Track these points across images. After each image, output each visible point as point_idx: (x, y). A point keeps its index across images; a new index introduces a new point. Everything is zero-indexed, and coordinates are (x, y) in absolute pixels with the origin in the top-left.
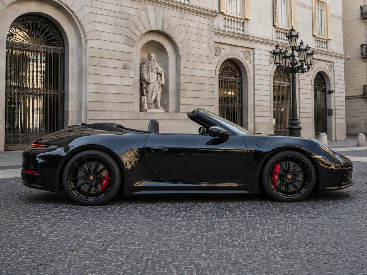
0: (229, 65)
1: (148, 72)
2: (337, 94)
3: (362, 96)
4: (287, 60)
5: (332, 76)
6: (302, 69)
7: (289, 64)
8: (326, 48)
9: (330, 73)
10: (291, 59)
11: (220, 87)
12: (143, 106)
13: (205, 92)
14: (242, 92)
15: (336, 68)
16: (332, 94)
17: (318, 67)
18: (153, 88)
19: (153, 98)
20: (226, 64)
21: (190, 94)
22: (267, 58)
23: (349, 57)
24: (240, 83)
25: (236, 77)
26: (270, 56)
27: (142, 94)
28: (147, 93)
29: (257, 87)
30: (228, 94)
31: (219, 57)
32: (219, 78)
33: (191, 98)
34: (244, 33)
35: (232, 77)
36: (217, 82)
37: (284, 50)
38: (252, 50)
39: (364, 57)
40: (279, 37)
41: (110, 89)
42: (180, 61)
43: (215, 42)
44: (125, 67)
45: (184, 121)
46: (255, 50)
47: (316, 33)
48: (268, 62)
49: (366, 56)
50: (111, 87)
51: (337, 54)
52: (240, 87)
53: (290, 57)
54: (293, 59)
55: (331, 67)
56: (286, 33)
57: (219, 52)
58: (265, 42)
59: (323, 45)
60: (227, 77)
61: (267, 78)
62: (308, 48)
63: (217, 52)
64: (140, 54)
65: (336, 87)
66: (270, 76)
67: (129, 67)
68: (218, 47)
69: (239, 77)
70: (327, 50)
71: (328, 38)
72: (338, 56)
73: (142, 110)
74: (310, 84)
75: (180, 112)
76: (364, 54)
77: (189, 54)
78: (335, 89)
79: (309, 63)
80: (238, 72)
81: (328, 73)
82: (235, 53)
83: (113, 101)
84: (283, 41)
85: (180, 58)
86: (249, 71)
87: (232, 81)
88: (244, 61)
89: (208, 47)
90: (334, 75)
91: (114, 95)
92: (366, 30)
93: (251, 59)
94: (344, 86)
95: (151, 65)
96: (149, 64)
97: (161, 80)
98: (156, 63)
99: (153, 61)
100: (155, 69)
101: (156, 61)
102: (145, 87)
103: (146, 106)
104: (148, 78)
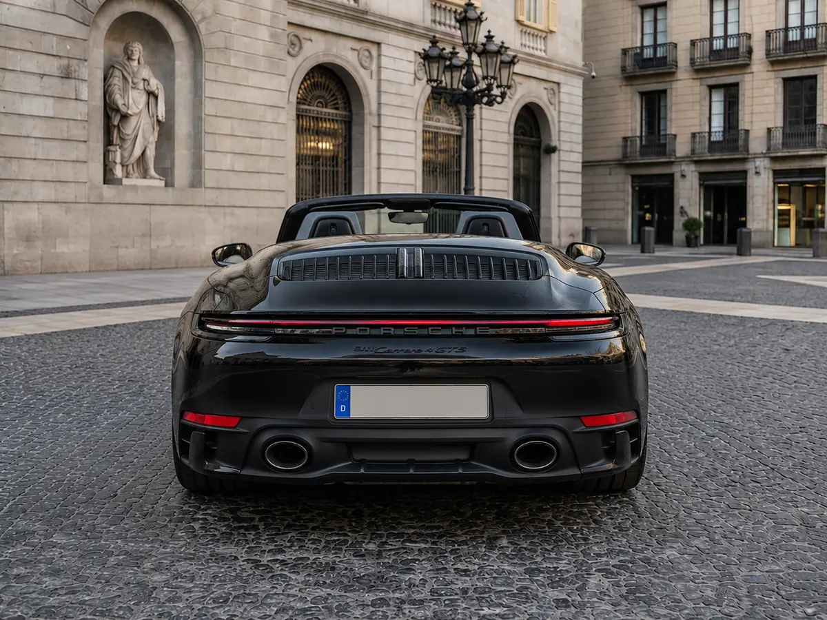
0: (319, 79)
1: (125, 89)
2: (564, 156)
3: (619, 160)
4: (456, 74)
5: (555, 114)
6: (489, 96)
7: (460, 85)
8: (545, 51)
9: (552, 108)
10: (464, 72)
11: (299, 130)
12: (111, 170)
13: (263, 141)
14: (350, 144)
15: (564, 97)
16: (553, 155)
17: (524, 92)
18: (137, 129)
19: (137, 152)
20: (313, 76)
21: (227, 144)
22: (411, 68)
23: (594, 74)
24: (345, 122)
25: (337, 109)
26: (417, 63)
27: (108, 142)
28: (122, 140)
29: (385, 134)
30: (318, 147)
31: (300, 59)
32: (298, 110)
33: (229, 155)
34: (356, 5)
35: (326, 107)
36: (293, 120)
37: (448, 50)
38: (376, 46)
39: (629, 78)
40: (438, 19)
41: (28, 127)
42: (202, 65)
43: (289, 23)
44: (67, 75)
45: (212, 209)
46: (383, 46)
47: (523, 15)
48: (413, 76)
49: (631, 74)
50: (30, 122)
51: (568, 65)
52: (347, 133)
53: (461, 67)
54: (470, 72)
55: (554, 93)
56: (455, 12)
57: (297, 49)
58: (407, 29)
59: (537, 43)
60: (315, 108)
61: (410, 114)
62: (502, 49)
63: (293, 46)
64: (105, 42)
65: (562, 139)
66: (416, 108)
67: (76, 74)
68: (296, 36)
69: (345, 109)
70: (546, 54)
71: (548, 27)
72: (569, 71)
73: (108, 180)
74: (507, 131)
75: (203, 188)
76: (629, 69)
77: (226, 48)
78: (560, 144)
79: (506, 84)
80: (343, 98)
81: (547, 107)
82: (334, 51)
83: (37, 158)
84: (448, 30)
85: (202, 59)
86: (368, 95)
87: (327, 117)
88: (356, 70)
89: (272, 36)
90: (559, 112)
91: (40, 141)
92: (636, 17)
93: (374, 67)
94: (580, 139)
95: (133, 73)
96: (127, 68)
97: (157, 110)
98: (145, 68)
99: (136, 62)
100: (142, 82)
101: (145, 63)
102: (116, 123)
103: (119, 172)
104: (123, 102)
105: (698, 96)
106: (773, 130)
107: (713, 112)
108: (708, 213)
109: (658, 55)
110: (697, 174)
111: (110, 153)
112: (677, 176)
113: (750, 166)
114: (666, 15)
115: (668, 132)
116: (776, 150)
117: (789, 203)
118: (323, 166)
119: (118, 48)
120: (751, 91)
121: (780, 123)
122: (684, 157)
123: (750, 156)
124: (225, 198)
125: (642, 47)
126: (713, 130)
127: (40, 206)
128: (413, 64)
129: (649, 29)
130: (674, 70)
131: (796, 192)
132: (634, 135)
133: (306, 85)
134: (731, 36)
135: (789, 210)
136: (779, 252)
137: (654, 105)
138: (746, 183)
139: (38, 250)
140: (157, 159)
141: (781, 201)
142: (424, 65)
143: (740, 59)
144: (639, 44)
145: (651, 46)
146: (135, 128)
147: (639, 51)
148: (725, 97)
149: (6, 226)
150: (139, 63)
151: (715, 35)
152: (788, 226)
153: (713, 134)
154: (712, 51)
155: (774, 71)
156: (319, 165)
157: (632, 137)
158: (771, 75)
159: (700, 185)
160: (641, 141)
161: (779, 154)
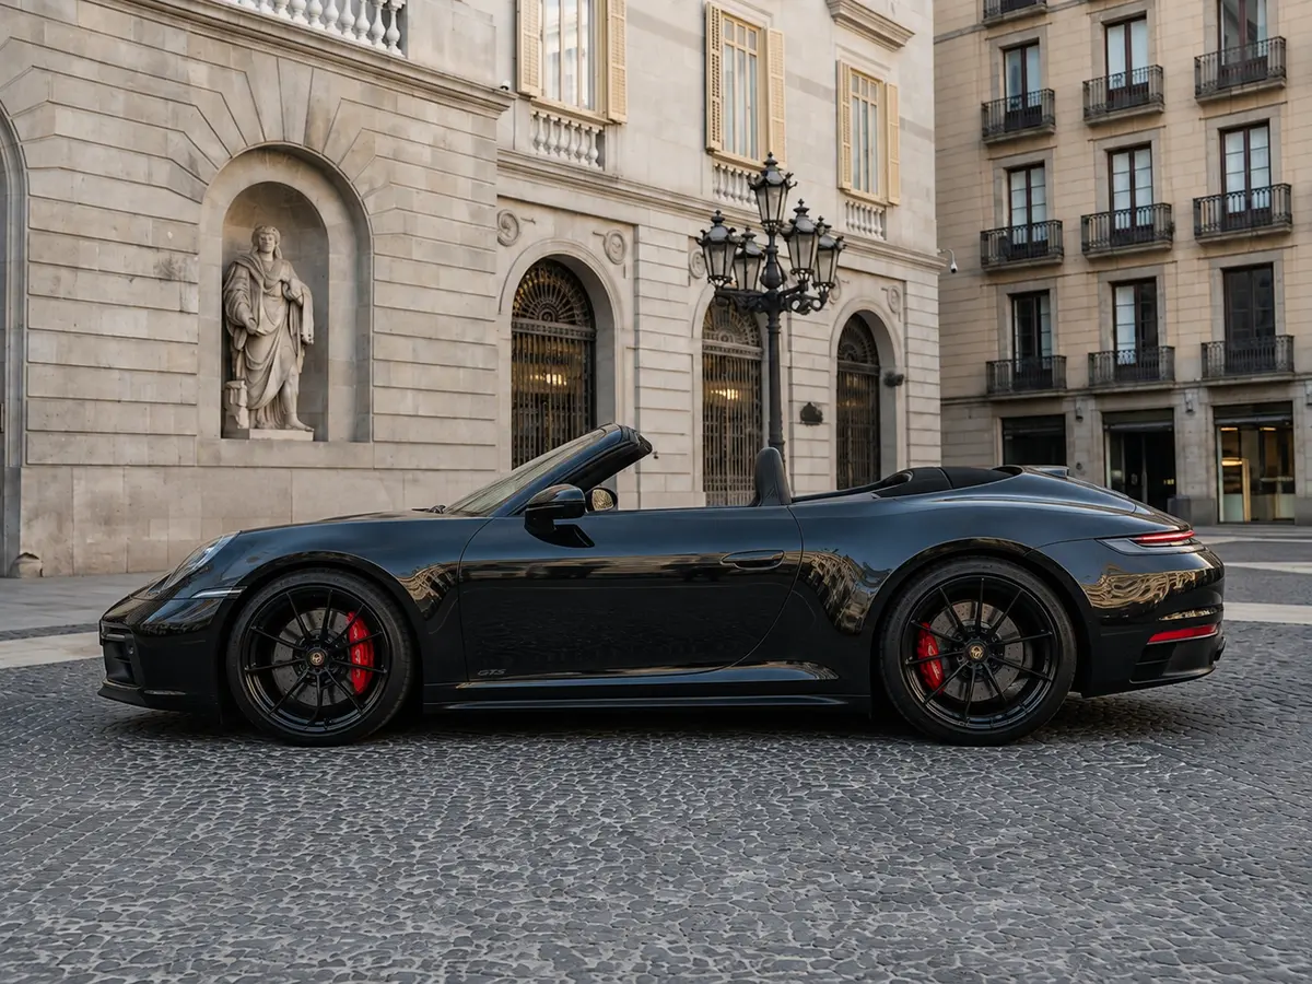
0: (547, 279)
1: (254, 296)
2: (914, 390)
3: (984, 397)
4: (751, 268)
5: (900, 327)
6: (802, 298)
7: (759, 283)
8: (882, 233)
9: (895, 318)
10: (763, 264)
11: (516, 356)
12: (233, 417)
13: (461, 371)
14: (594, 376)
15: (912, 302)
16: (897, 387)
17: (852, 295)
18: (271, 355)
19: (272, 390)
20: (537, 277)
21: (407, 376)
22: (683, 261)
23: (954, 266)
24: (585, 342)
25: (573, 323)
26: (693, 254)
27: (229, 374)
28: (249, 370)
29: (646, 359)
30: (545, 382)
31: (515, 250)
32: (514, 325)
33: (410, 394)
34: (601, 168)
35: (557, 321)
36: (507, 341)
37: (740, 232)
38: (631, 230)
39: (991, 271)
40: (723, 187)
41: (112, 354)
42: (369, 259)
43: (499, 196)
44: (167, 276)
45: (385, 475)
46: (641, 229)
47: (849, 181)
48: (686, 273)
49: (996, 268)
50: (113, 346)
51: (916, 254)
52: (589, 360)
53: (760, 257)
54: (772, 264)
55: (898, 296)
56: (748, 177)
57: (512, 233)
58: (678, 204)
59: (870, 222)
60: (540, 323)
61: (683, 329)
62: (821, 228)
63: (506, 231)
64: (224, 227)
65: (910, 364)
66: (691, 320)
67: (182, 274)
68: (510, 215)
69: (586, 323)
70: (886, 238)
71: (887, 198)
72: (919, 261)
73: (228, 433)
74: (828, 353)
75: (372, 443)
76: (994, 259)
77: (405, 234)
78: (907, 372)
79: (827, 280)
80: (582, 307)
81: (888, 317)
82: (569, 236)
83: (122, 399)
84: (738, 204)
85: (369, 249)
86: (619, 302)
87: (557, 335)
88: (602, 266)
89: (473, 215)
90: (906, 324)
91: (128, 374)
92: (1001, 184)
93: (628, 261)
94: (936, 363)
95: (266, 271)
96: (257, 265)
97: (301, 326)
98: (283, 264)
99: (271, 254)
100: (280, 284)
101: (284, 258)
102: (240, 346)
103: (244, 419)
104: (251, 316)
105: (1096, 297)
106: (1210, 346)
107: (1119, 322)
108: (1118, 474)
109: (1034, 239)
110: (1099, 414)
111: (232, 392)
112: (1070, 419)
113: (1178, 402)
114: (1044, 178)
115: (1054, 353)
116: (1215, 378)
117: (1239, 456)
118: (553, 408)
119: (244, 235)
120: (1174, 289)
121: (1220, 337)
122: (1078, 390)
123: (1177, 386)
124: (405, 458)
125: (1011, 228)
126: (1120, 348)
127: (126, 472)
128: (686, 255)
129: (1019, 201)
130: (1058, 260)
131: (1250, 441)
132: (1003, 358)
133: (526, 288)
134: (1142, 208)
135: (1240, 466)
136: (1228, 530)
137: (1030, 311)
138: (1173, 427)
139: (123, 538)
140: (302, 398)
141: (1227, 454)
142: (704, 256)
143: (1156, 242)
144: (1006, 225)
145: (1024, 226)
146: (269, 353)
147: (1005, 234)
148: (1136, 298)
149: (76, 501)
150: (274, 257)
151: (1117, 207)
152: (1240, 491)
153: (1120, 354)
154: (1114, 232)
155: (1209, 258)
156: (547, 407)
157: (1000, 361)
158: (1205, 264)
159: (1104, 431)
160: (1014, 366)
161: (1221, 383)
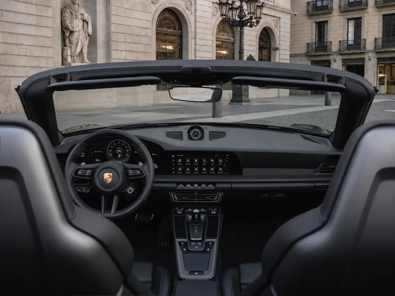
0: (167, 15)
1: (72, 19)
2: (281, 52)
3: (306, 54)
4: (234, 12)
5: (278, 32)
6: (251, 22)
7: (237, 17)
8: (274, 2)
9: (276, 29)
10: (238, 11)
11: (157, 39)
12: (66, 59)
13: (140, 45)
14: (182, 47)
15: (282, 24)
16: (277, 51)
17: (265, 22)
19: (78, 50)
20: (164, 14)
21: (122, 46)
22: (211, 10)
23: (296, 13)
24: (179, 36)
25: (175, 29)
26: (213, 8)
28: (71, 43)
29: (198, 42)
30: (166, 48)
31: (157, 5)
32: (157, 30)
33: (123, 52)
35: (170, 29)
36: (154, 35)
39: (310, 15)
41: (23, 40)
42: (110, 7)
44: (41, 14)
48: (211, 14)
49: (311, 14)
50: (23, 37)
51: (284, 9)
52: (180, 41)
53: (237, 9)
54: (241, 11)
55: (278, 22)
57: (156, 0)
60: (165, 29)
61: (210, 32)
65: (281, 44)
66: (213, 29)
67: (46, 14)
69: (179, 30)
70: (274, 4)
72: (284, 12)
73: (64, 64)
74: (256, 40)
76: (310, 11)
78: (280, 46)
79: (259, 17)
80: (179, 24)
81: (274, 29)
82: (174, 1)
83: (27, 55)
85: (110, 4)
86: (190, 23)
87: (170, 33)
88: (184, 10)
90: (280, 31)
91: (28, 47)
93: (193, 10)
94: (289, 44)
95: (75, 11)
96: (72, 8)
97: (88, 29)
98: (81, 8)
100: (80, 15)
101: (82, 6)
102: (67, 36)
103: (69, 60)
104: (71, 25)
105: (342, 23)
106: (377, 39)
107: (349, 31)
109: (324, 5)
110: (341, 60)
111: (65, 50)
112: (332, 61)
113: (366, 56)
115: (328, 41)
116: (378, 49)
117: (384, 73)
118: (169, 57)
120: (367, 21)
121: (381, 36)
122: (336, 52)
123: (366, 51)
125: (317, 1)
126: (349, 39)
128: (211, 8)
130: (331, 11)
131: (388, 68)
132: (312, 42)
133: (160, 18)
135: (384, 77)
137: (321, 27)
138: (364, 64)
141: (380, 73)
142: (219, 8)
143: (362, 6)
147: (315, 3)
148: (355, 23)
149: (12, 89)
150: (78, 5)
152: (384, 84)
153: (349, 41)
154: (349, 2)
155: (379, 11)
157: (311, 43)
158: (377, 13)
159: (343, 65)
160: (315, 45)
161: (380, 50)
